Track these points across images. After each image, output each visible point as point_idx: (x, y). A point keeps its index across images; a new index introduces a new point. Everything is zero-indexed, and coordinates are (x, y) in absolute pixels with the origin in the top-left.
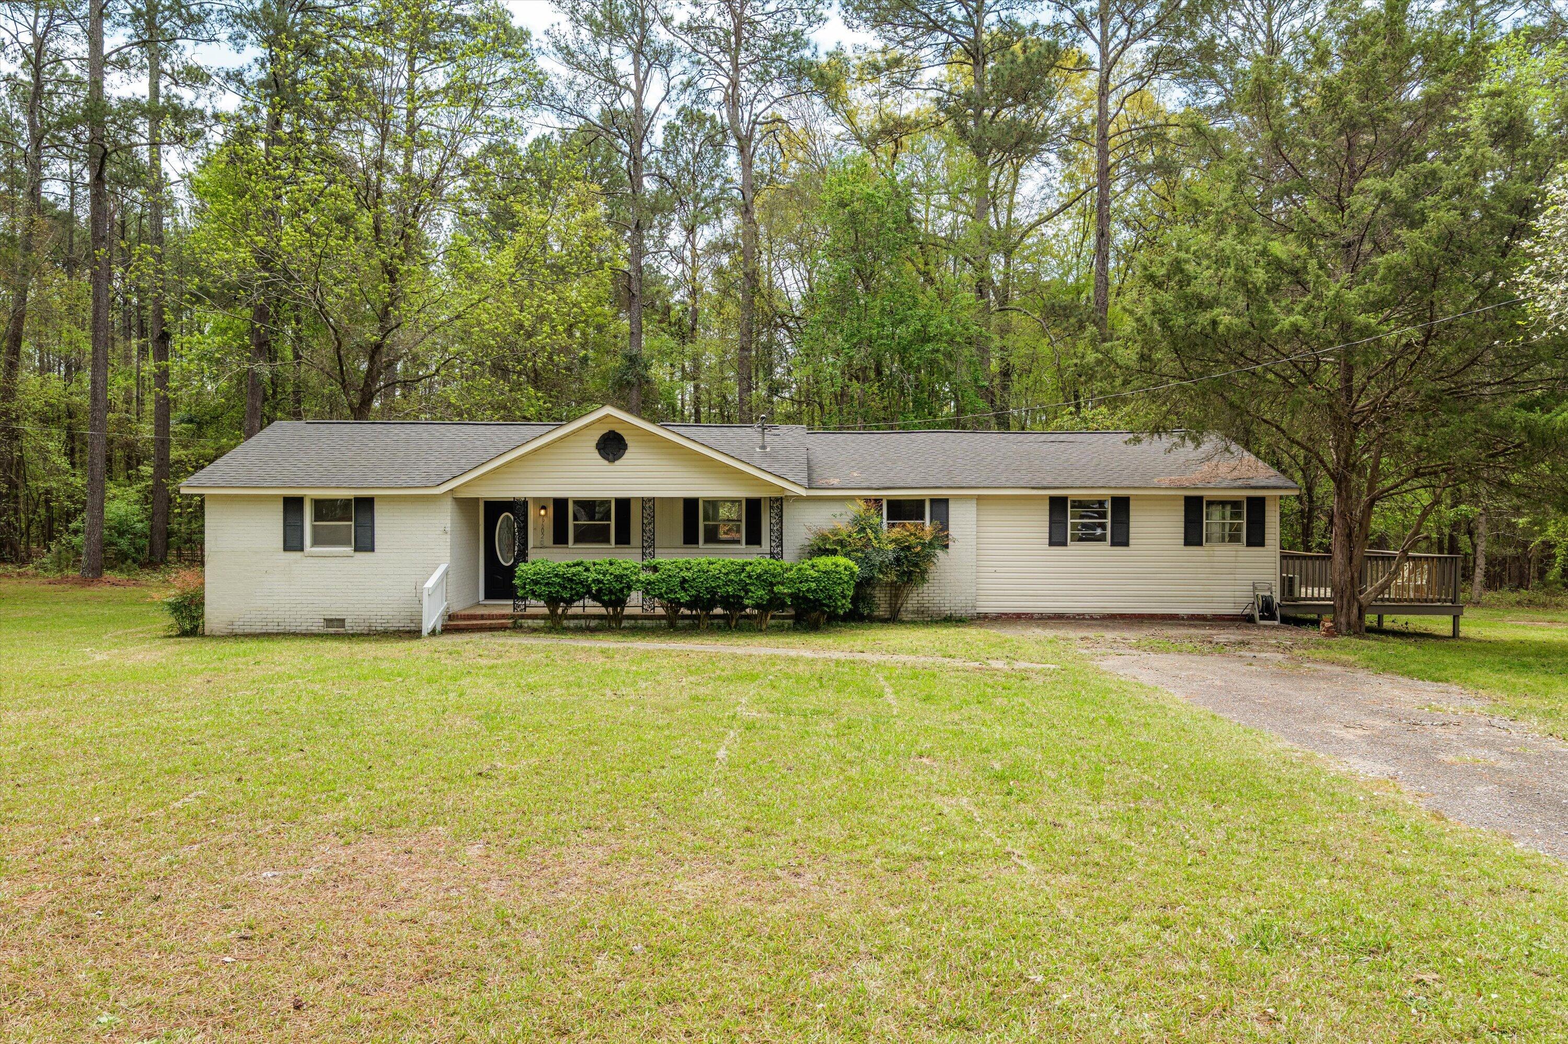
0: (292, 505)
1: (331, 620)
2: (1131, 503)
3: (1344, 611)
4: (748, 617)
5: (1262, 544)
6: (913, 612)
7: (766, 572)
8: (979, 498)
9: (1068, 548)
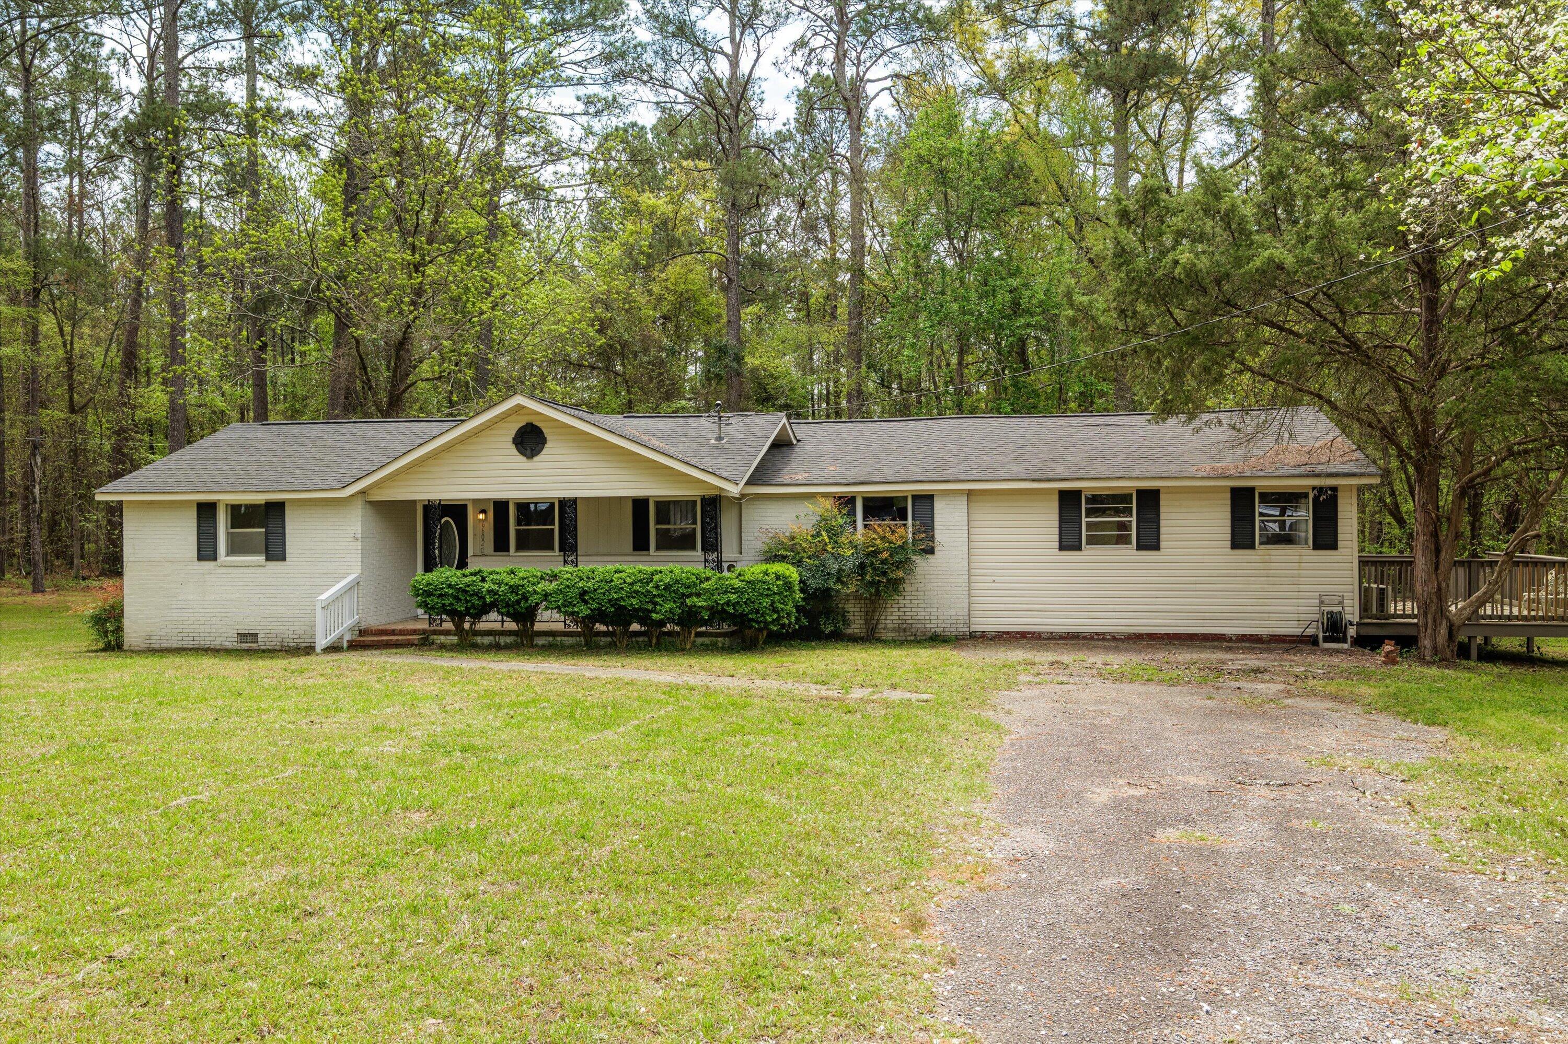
0: (206, 511)
1: (245, 635)
2: (1162, 496)
3: (1429, 631)
4: (669, 634)
5: (1333, 546)
6: (894, 630)
7: (677, 582)
8: (970, 493)
9: (1084, 553)
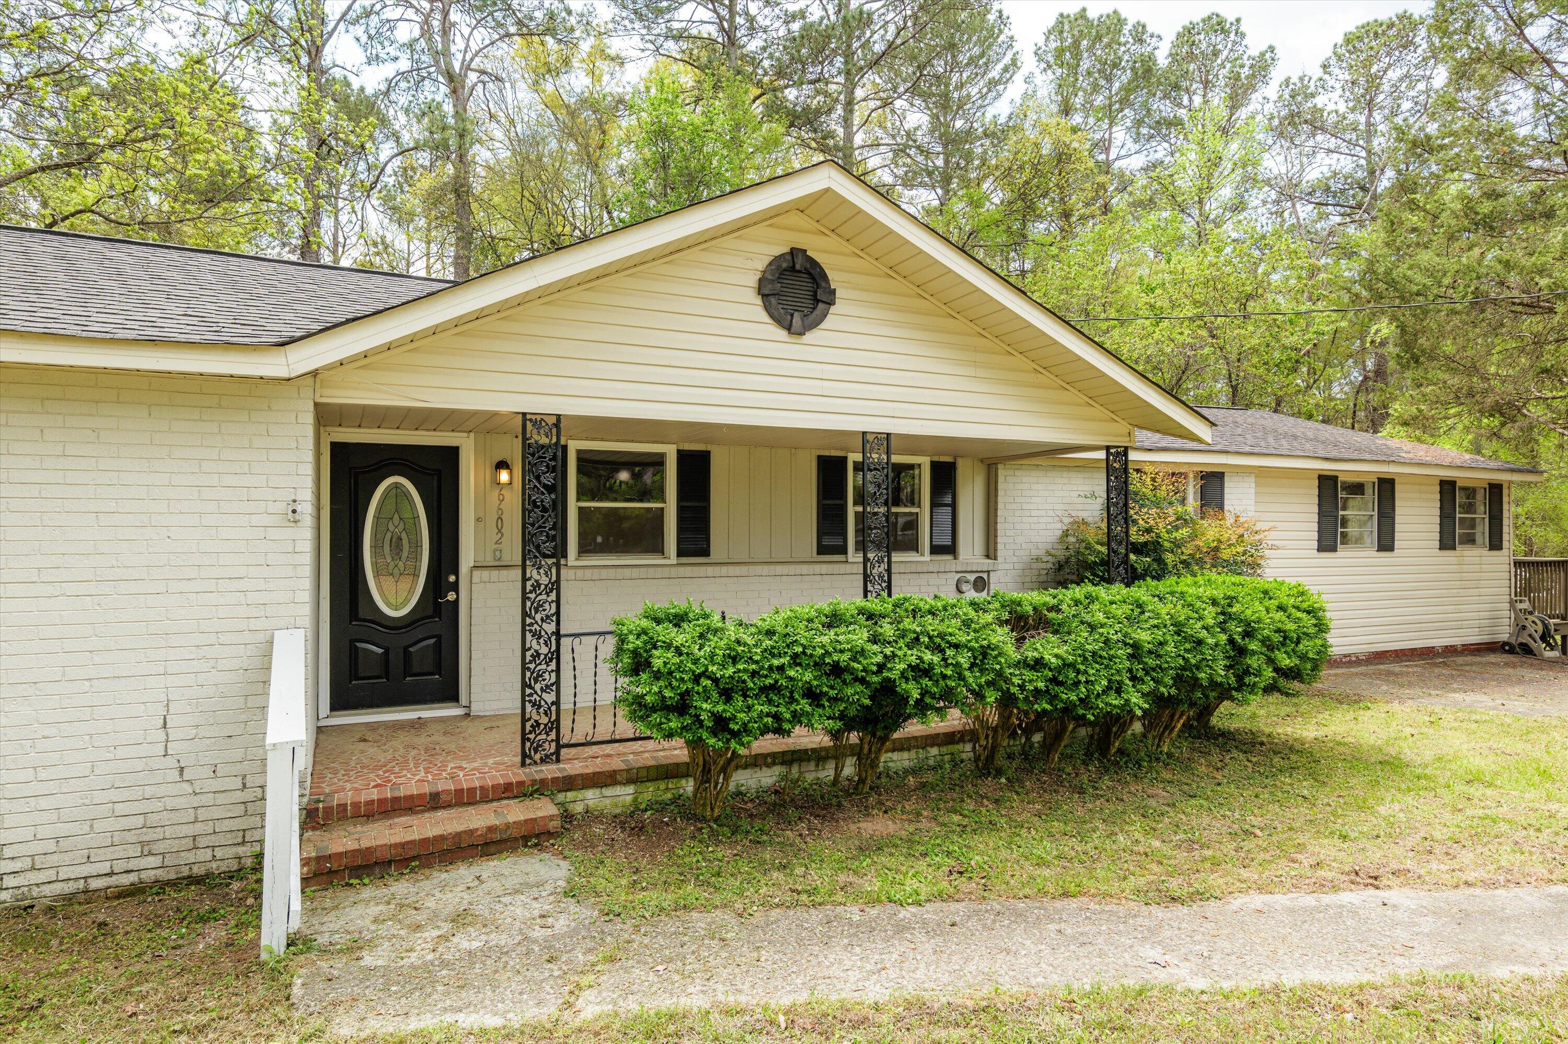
2: (1398, 487)
5: (1500, 548)
8: (1257, 473)
9: (1338, 554)
